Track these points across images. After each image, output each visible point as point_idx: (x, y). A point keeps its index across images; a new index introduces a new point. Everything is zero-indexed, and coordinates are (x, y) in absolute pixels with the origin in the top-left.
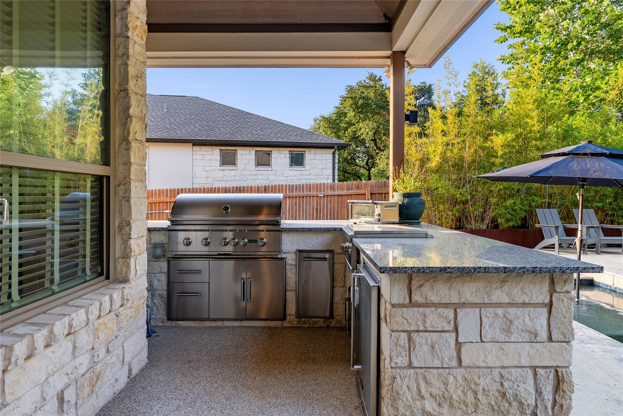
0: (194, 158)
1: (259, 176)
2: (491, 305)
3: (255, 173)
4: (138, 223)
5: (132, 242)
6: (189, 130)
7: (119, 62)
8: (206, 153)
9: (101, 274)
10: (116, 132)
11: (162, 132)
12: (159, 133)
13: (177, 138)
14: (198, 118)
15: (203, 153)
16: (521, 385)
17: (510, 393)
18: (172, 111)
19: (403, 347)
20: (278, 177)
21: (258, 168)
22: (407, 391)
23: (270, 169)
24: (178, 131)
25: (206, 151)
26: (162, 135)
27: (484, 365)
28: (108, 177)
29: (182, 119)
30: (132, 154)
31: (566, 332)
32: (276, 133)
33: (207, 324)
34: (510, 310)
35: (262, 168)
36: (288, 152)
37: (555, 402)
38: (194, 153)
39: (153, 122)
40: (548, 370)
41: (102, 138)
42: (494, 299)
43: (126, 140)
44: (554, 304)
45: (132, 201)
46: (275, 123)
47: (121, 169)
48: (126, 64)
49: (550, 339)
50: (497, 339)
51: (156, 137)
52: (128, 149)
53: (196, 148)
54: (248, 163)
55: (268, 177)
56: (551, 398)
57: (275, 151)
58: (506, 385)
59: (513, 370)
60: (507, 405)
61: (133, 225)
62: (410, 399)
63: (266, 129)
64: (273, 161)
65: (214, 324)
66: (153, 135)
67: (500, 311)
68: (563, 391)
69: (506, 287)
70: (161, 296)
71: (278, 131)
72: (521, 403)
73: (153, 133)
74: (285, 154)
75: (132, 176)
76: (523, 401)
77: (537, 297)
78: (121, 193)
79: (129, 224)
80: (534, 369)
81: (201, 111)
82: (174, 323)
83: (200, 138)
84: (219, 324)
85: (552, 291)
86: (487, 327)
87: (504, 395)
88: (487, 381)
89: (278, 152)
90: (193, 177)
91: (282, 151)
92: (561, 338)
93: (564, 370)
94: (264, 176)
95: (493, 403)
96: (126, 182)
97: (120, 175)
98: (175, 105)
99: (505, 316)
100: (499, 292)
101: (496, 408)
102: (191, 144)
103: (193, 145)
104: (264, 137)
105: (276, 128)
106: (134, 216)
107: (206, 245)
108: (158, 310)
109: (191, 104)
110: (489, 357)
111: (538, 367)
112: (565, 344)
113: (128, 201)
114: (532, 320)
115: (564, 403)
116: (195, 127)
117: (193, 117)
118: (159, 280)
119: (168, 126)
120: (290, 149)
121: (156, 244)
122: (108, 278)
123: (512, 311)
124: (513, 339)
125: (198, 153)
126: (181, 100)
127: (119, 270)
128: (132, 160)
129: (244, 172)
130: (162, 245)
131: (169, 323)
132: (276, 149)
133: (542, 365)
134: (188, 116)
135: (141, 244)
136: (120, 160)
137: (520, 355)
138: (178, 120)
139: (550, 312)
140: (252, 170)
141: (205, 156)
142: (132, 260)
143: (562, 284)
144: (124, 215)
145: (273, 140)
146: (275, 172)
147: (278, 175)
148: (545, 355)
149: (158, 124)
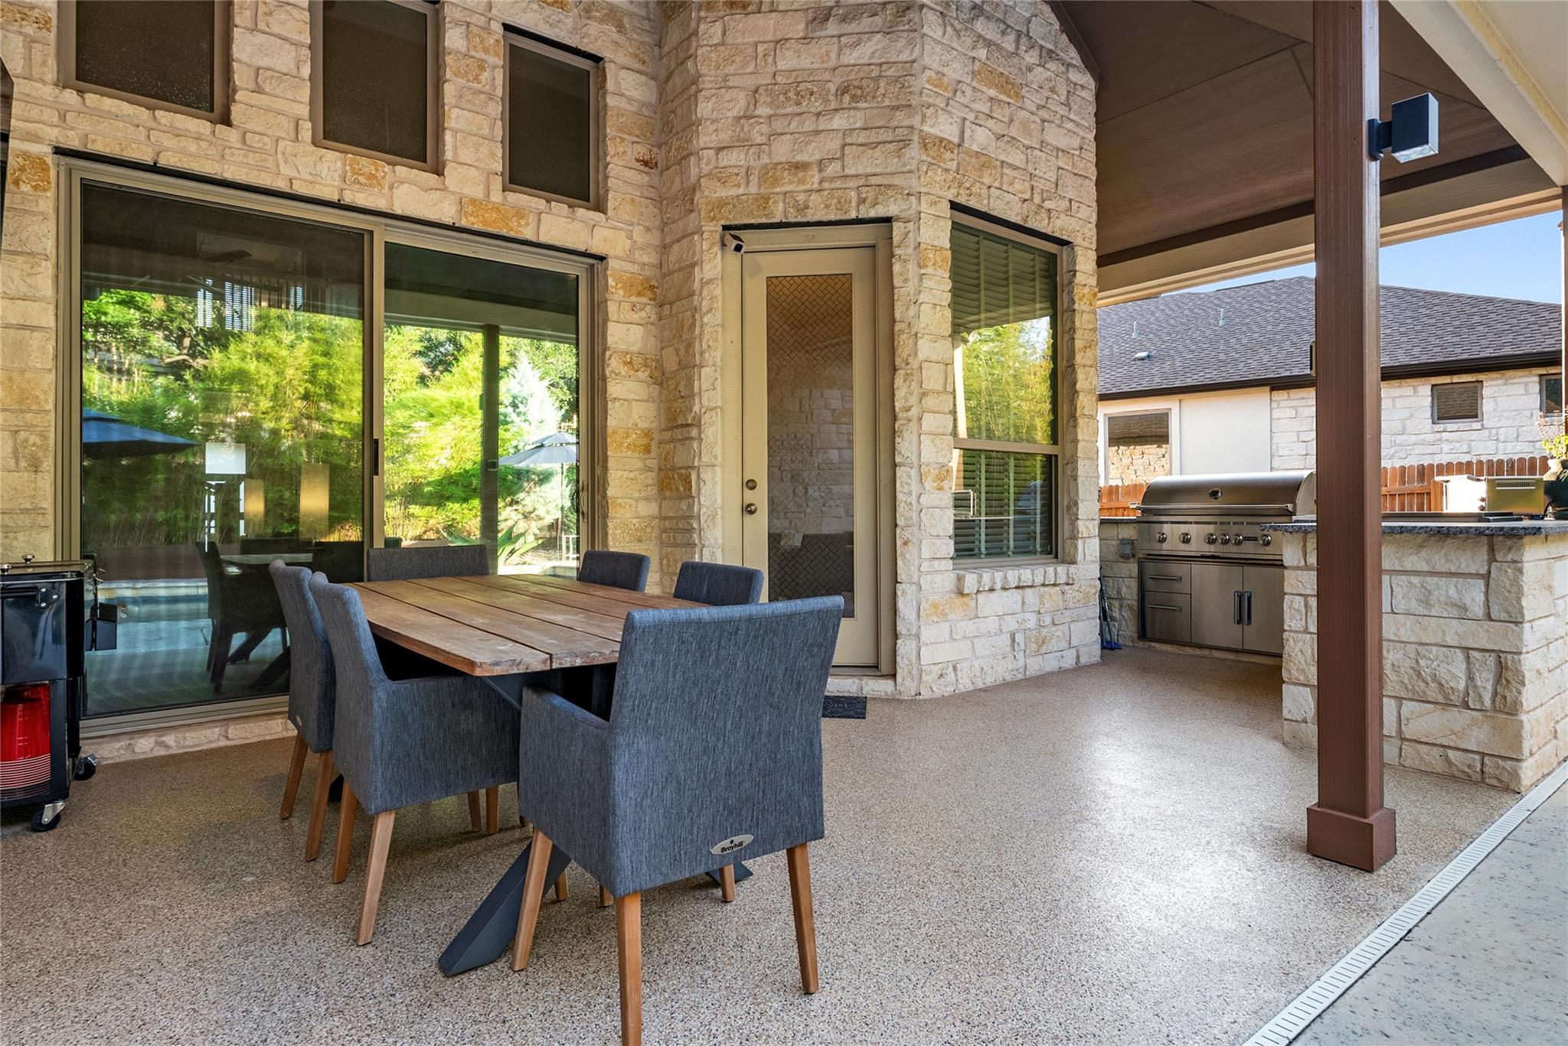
0: (1274, 417)
1: (1443, 445)
2: (1405, 572)
3: (1430, 437)
4: (1087, 504)
5: (1080, 523)
6: (1266, 359)
7: (1066, 338)
8: (1303, 402)
9: (1050, 553)
10: (1063, 410)
11: (1207, 371)
12: (1201, 374)
13: (1238, 378)
14: (1293, 327)
15: (1295, 403)
16: (1443, 665)
17: (1426, 673)
18: (1237, 320)
19: (1298, 611)
20: (1501, 445)
21: (1440, 427)
22: (1300, 654)
23: (1476, 425)
24: (1242, 364)
25: (1303, 398)
26: (1208, 376)
27: (1395, 638)
28: (1056, 456)
29: (1255, 336)
30: (1079, 431)
31: (1511, 609)
32: (1499, 335)
33: (1190, 651)
34: (1429, 579)
35: (1451, 425)
36: (1537, 379)
37: (1495, 693)
38: (1274, 405)
39: (1192, 351)
40: (1487, 655)
41: (1052, 417)
42: (1408, 566)
43: (1073, 416)
44: (1493, 575)
45: (1080, 480)
46: (1505, 306)
47: (1068, 447)
48: (1073, 339)
49: (1489, 617)
50: (1412, 611)
51: (1194, 383)
52: (1075, 427)
53: (1280, 395)
54: (1411, 416)
55: (1470, 446)
56: (1489, 687)
57: (1494, 379)
58: (1422, 663)
59: (1434, 649)
60: (1423, 685)
61: (1080, 505)
62: (1303, 663)
63: (1472, 327)
64: (1487, 406)
65: (1198, 652)
66: (1188, 380)
67: (1415, 580)
68: (1508, 681)
69: (1424, 553)
70: (1130, 607)
71: (1507, 327)
72: (1441, 684)
73: (1189, 375)
74: (1526, 384)
75: (1079, 454)
76: (1443, 682)
77: (1468, 566)
78: (1069, 472)
79: (1076, 504)
80: (1466, 650)
81: (1304, 309)
82: (1146, 645)
83: (1287, 374)
84: (1206, 652)
85: (1492, 559)
86: (1400, 597)
87: (1419, 675)
88: (1397, 656)
89: (1501, 381)
90: (1272, 456)
91: (1515, 377)
92: (1504, 616)
93: (1509, 656)
94: (1458, 445)
95: (1407, 682)
96: (1073, 461)
97: (1068, 454)
98: (1246, 307)
99: (1423, 586)
100: (1414, 558)
101: (1410, 687)
102: (1268, 388)
103: (1272, 390)
104: (1459, 350)
105: (1505, 319)
106: (1081, 496)
107: (1183, 542)
108: (1127, 625)
109: (1284, 296)
110: (1403, 630)
111: (1473, 649)
112: (1512, 625)
113: (1076, 480)
114: (1459, 592)
115: (1508, 694)
116: (1281, 349)
117: (1281, 326)
118: (1128, 587)
119: (1222, 357)
120: (1543, 371)
121: (1123, 539)
122: (1056, 557)
123: (1432, 581)
124: (1434, 613)
125: (1283, 404)
126: (1262, 291)
127: (1067, 551)
128: (1080, 437)
129: (1399, 439)
130: (1132, 542)
131: (1140, 644)
132: (1494, 375)
133: (1476, 646)
134: (1270, 328)
135: (1091, 527)
136: (1068, 438)
137: (1444, 632)
138: (1245, 341)
139: (1487, 585)
140: (1423, 431)
141: (1300, 410)
142: (1080, 543)
143: (1505, 551)
144: (1072, 494)
145: (1483, 355)
146: (1494, 431)
147: (1502, 438)
148: (1481, 636)
149: (1202, 355)
